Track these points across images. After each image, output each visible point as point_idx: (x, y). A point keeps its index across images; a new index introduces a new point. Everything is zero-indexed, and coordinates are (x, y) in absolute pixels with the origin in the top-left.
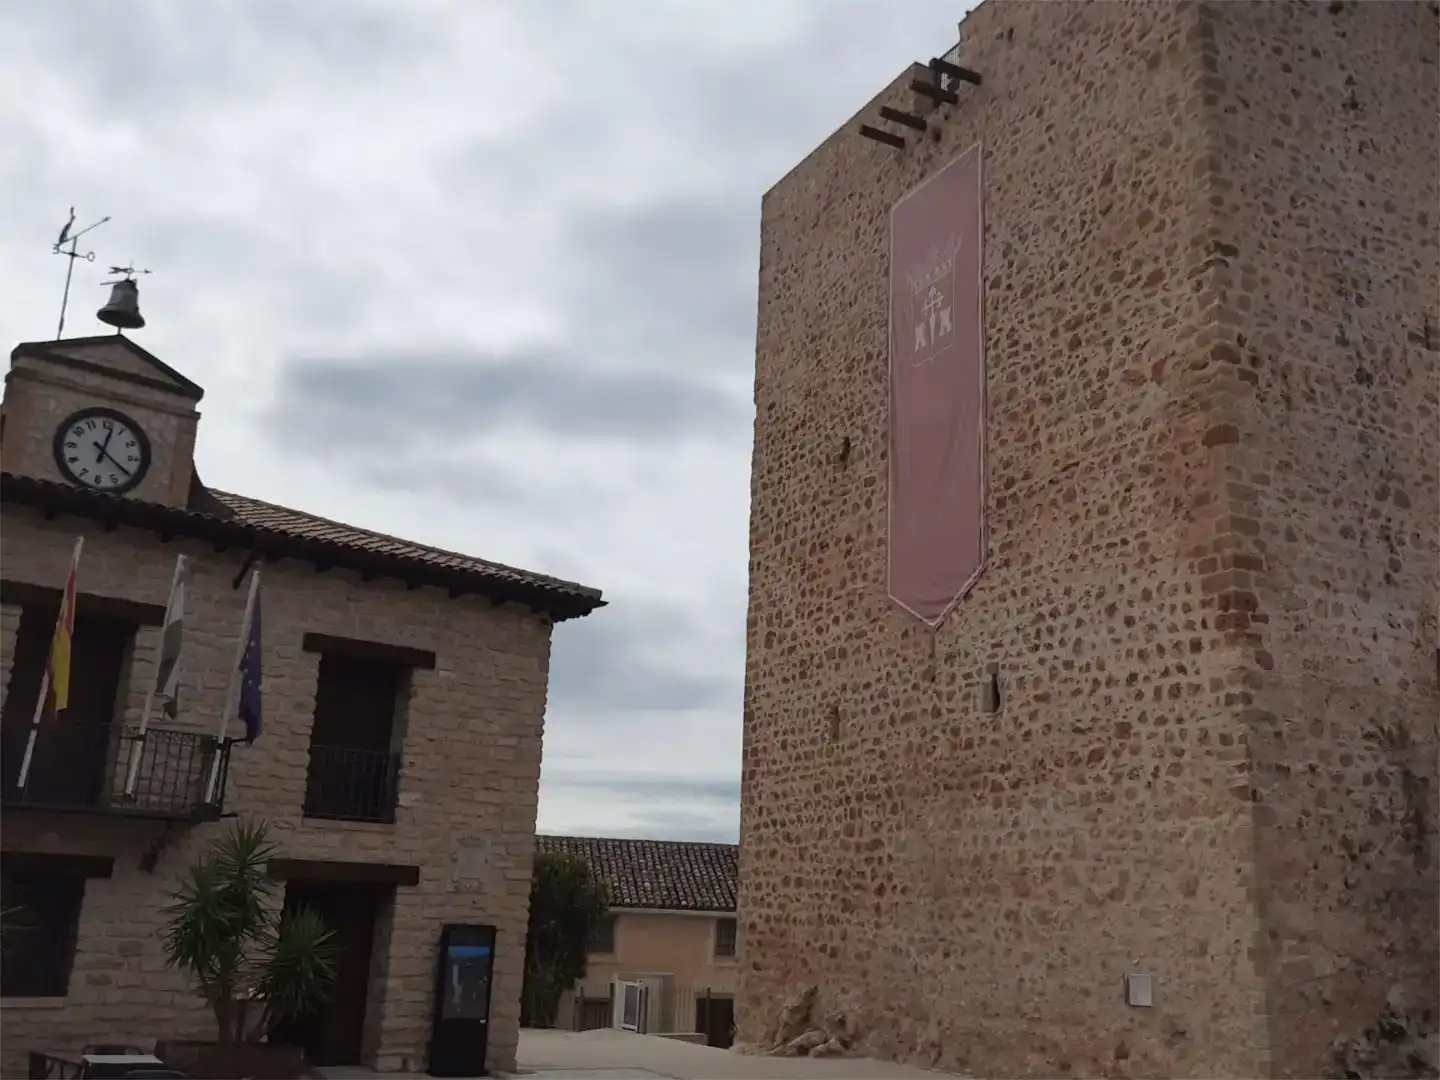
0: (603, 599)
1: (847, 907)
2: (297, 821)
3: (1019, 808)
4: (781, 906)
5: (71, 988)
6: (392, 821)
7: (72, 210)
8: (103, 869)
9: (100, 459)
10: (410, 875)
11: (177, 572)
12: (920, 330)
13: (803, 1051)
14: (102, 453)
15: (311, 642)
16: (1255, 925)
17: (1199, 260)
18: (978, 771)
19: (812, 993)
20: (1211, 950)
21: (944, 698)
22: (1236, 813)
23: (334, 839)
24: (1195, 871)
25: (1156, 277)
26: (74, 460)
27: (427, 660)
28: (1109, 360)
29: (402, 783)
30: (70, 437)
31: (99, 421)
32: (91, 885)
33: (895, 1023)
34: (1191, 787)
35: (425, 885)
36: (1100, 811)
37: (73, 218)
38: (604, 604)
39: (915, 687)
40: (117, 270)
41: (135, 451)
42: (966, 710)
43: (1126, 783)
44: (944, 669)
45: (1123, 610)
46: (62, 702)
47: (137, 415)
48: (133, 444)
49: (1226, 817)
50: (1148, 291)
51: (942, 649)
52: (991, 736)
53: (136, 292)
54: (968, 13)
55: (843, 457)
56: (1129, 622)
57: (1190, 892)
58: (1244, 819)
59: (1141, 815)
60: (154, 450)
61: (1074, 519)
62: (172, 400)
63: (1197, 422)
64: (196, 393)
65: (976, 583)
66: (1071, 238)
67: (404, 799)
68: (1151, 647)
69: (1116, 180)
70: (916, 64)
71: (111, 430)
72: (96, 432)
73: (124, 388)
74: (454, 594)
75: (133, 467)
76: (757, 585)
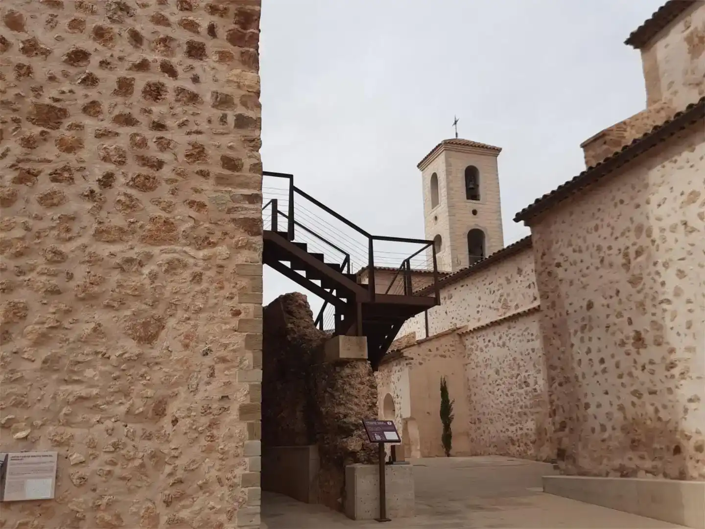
20: (173, 409)
22: (238, 248)
24: (158, 312)
34: (168, 207)
49: (222, 250)
59: (68, 230)
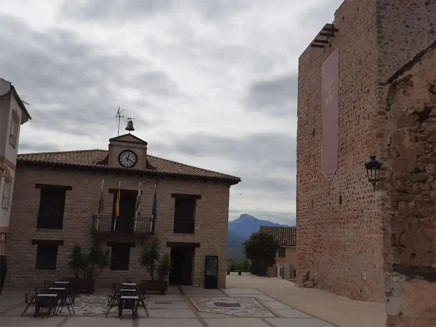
0: (241, 180)
1: (315, 251)
2: (173, 234)
3: (344, 229)
4: (304, 250)
5: (129, 269)
6: (194, 233)
7: (119, 106)
8: (133, 245)
9: (127, 161)
10: (198, 245)
11: (139, 186)
12: (327, 100)
13: (305, 286)
14: (128, 159)
15: (173, 195)
16: (383, 262)
17: (376, 87)
18: (337, 219)
19: (309, 272)
21: (332, 199)
23: (181, 237)
25: (368, 91)
26: (122, 161)
27: (199, 197)
28: (360, 113)
29: (195, 225)
30: (121, 157)
31: (127, 153)
32: (131, 249)
33: (323, 281)
35: (202, 247)
36: (358, 231)
37: (119, 108)
38: (241, 181)
39: (327, 196)
40: (128, 119)
41: (134, 158)
42: (335, 203)
43: (363, 224)
44: (331, 192)
45: (362, 180)
46: (118, 214)
47: (134, 150)
48: (134, 156)
50: (367, 95)
51: (331, 187)
52: (339, 210)
53: (132, 123)
54: (336, 11)
55: (313, 133)
56: (363, 183)
57: (373, 252)
58: (382, 235)
60: (138, 157)
61: (354, 155)
62: (141, 146)
63: (375, 131)
64: (146, 144)
65: (337, 170)
66: (354, 77)
67: (196, 228)
68: (366, 190)
69: (362, 63)
70: (327, 24)
71: (129, 154)
72: (126, 155)
73: (131, 145)
74: (205, 181)
75: (134, 161)
76: (298, 167)
